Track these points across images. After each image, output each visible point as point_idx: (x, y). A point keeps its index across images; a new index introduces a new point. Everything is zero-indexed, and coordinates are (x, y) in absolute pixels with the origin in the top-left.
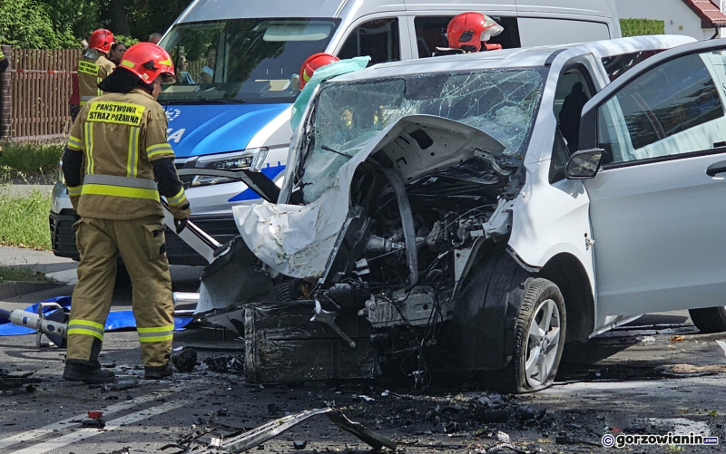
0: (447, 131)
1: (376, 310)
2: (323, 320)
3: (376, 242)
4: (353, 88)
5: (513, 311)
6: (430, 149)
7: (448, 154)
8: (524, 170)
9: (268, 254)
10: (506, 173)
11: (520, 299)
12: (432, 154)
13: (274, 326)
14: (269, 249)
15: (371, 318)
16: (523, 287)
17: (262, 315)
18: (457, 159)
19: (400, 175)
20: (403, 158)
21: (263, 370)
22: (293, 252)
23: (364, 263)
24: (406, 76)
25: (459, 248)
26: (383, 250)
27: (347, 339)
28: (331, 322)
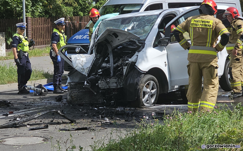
0: (121, 33)
1: (101, 84)
2: (87, 87)
3: (104, 65)
4: (109, 22)
5: (137, 84)
6: (118, 38)
7: (123, 39)
8: (145, 44)
9: (79, 68)
10: (140, 45)
11: (139, 81)
12: (119, 40)
13: (75, 88)
14: (79, 67)
15: (100, 86)
16: (140, 77)
17: (72, 85)
18: (126, 41)
19: (111, 46)
20: (112, 41)
21: (72, 101)
22: (86, 68)
23: (100, 70)
24: (122, 18)
25: (124, 66)
26: (106, 67)
27: (94, 92)
28: (89, 87)
